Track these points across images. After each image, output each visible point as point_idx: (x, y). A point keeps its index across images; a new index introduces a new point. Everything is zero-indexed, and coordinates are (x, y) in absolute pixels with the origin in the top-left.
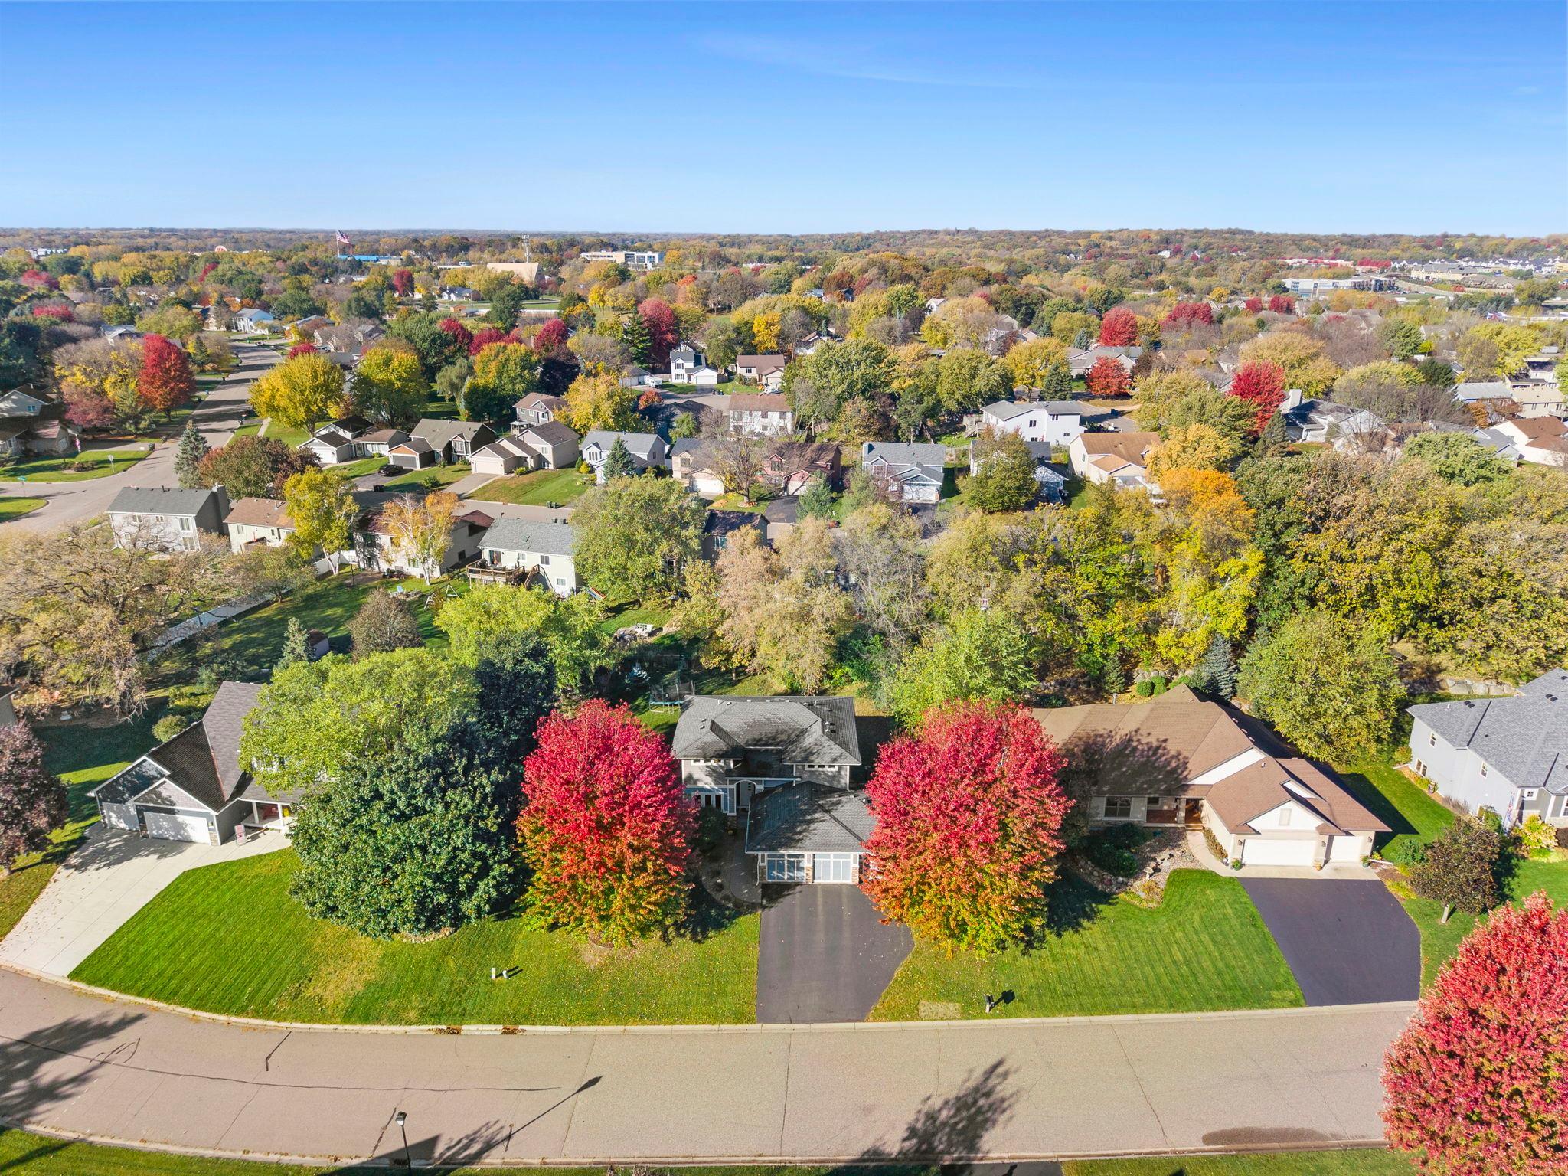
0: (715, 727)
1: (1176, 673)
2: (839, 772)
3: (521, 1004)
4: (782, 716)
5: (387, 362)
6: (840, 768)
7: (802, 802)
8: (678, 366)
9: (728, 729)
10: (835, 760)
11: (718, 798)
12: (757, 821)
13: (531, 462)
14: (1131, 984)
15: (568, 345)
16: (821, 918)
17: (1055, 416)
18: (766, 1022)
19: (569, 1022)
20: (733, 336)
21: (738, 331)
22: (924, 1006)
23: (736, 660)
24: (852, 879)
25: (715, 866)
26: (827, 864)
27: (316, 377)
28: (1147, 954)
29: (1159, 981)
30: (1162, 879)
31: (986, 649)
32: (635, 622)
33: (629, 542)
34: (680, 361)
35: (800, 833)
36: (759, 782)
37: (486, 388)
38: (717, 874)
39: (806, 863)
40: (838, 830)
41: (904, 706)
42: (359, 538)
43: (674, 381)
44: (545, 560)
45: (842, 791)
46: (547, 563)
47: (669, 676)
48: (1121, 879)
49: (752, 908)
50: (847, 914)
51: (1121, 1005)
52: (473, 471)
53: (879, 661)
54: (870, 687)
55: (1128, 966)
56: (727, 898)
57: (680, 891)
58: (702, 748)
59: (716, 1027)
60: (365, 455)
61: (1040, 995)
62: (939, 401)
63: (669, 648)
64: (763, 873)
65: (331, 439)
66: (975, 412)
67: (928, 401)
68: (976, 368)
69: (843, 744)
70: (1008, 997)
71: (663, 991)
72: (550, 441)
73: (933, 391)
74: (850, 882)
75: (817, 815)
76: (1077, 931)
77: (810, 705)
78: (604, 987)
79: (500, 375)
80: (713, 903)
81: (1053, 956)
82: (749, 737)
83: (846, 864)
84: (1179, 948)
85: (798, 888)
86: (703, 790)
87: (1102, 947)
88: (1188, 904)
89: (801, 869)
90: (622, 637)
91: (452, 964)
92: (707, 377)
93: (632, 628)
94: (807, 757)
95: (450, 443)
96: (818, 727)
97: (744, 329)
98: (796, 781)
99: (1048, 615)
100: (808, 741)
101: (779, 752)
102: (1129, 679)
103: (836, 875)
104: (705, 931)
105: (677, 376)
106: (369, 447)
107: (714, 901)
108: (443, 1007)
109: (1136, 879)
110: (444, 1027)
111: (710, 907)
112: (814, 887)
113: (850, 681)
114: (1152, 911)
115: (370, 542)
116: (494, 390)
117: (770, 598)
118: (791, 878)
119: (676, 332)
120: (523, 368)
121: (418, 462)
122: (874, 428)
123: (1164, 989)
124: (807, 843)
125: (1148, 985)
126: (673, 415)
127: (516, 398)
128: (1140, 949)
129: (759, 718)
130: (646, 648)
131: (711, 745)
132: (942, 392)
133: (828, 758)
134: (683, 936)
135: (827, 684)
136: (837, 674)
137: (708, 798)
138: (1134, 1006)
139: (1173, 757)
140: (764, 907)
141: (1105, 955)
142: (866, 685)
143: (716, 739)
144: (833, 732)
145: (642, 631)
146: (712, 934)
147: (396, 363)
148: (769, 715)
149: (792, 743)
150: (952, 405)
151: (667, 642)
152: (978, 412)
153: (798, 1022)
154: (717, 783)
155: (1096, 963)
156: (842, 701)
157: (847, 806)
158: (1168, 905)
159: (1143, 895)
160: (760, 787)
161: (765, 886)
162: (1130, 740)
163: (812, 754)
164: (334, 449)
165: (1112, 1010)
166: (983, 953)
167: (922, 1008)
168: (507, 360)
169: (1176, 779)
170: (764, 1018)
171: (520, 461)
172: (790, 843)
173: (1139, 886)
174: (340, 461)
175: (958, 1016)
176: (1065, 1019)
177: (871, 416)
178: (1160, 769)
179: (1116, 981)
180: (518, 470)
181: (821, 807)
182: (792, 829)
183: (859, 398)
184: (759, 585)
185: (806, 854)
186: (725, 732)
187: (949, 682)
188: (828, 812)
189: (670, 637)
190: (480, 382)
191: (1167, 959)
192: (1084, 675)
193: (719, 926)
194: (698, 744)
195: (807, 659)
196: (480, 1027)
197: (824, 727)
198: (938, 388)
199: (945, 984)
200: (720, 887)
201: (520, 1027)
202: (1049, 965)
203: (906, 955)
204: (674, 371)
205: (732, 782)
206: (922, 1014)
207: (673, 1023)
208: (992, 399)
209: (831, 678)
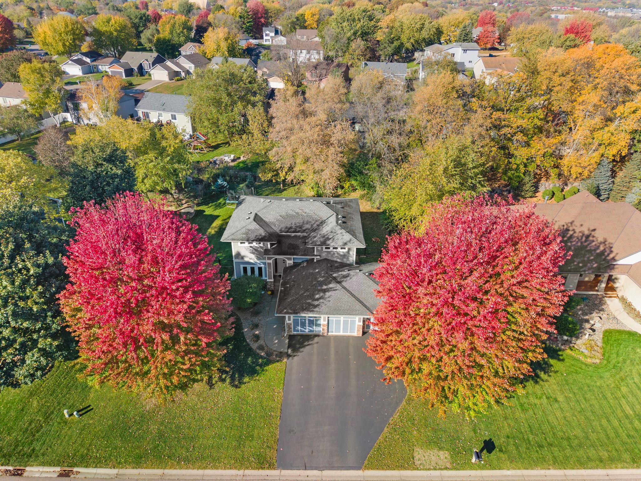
0: (257, 219)
1: (566, 185)
2: (348, 252)
3: (82, 445)
4: (307, 211)
5: (108, 21)
6: (349, 249)
7: (320, 273)
8: (267, 35)
9: (267, 220)
10: (346, 244)
11: (260, 269)
12: (286, 289)
13: (183, 74)
14: (593, 436)
15: (209, 18)
16: (333, 366)
17: (465, 51)
18: (285, 468)
19: (118, 465)
20: (295, 20)
21: (297, 19)
22: (419, 454)
23: (282, 175)
24: (357, 332)
25: (256, 320)
26: (338, 322)
27: (67, 26)
28: (601, 407)
29: (617, 435)
30: (598, 337)
31: (458, 163)
32: (224, 154)
33: (218, 103)
34: (268, 32)
35: (318, 299)
36: (290, 259)
37: (165, 39)
38: (256, 326)
39: (323, 321)
40: (347, 297)
41: (394, 204)
42: (70, 105)
43: (265, 43)
44: (174, 117)
45: (349, 266)
46: (175, 119)
47: (241, 185)
48: (565, 338)
49: (281, 355)
50: (353, 363)
51: (589, 459)
52: (153, 79)
53: (375, 175)
54: (368, 193)
55: (587, 418)
56: (261, 348)
57: (213, 355)
58: (246, 234)
59: (241, 472)
60: (98, 71)
61: (517, 446)
62: (402, 44)
63: (243, 169)
64: (290, 328)
65: (79, 62)
66: (421, 51)
67: (396, 43)
68: (423, 24)
69: (352, 232)
70: (489, 446)
71: (201, 434)
72: (193, 63)
73: (399, 38)
74: (355, 334)
75: (331, 286)
76: (536, 382)
77: (328, 203)
78: (154, 428)
79: (171, 33)
80: (250, 352)
81: (521, 405)
82: (283, 225)
83: (353, 322)
84: (628, 402)
85: (316, 339)
86: (249, 263)
87: (561, 398)
88: (624, 361)
89: (319, 325)
90: (215, 162)
91: (35, 404)
92: (282, 40)
93: (221, 157)
94: (325, 242)
95: (141, 64)
96: (333, 219)
97: (300, 18)
98: (316, 259)
99: (492, 144)
100: (325, 230)
101: (305, 238)
102: (536, 187)
103: (345, 329)
104: (241, 376)
105: (266, 40)
106: (100, 67)
107: (251, 349)
108: (17, 446)
109: (577, 338)
110: (11, 468)
111: (247, 356)
112: (328, 338)
113: (355, 190)
114: (596, 367)
115: (77, 108)
116: (169, 41)
117: (301, 128)
118: (311, 331)
119: (267, 18)
120: (184, 29)
121: (124, 74)
122: (367, 57)
123: (624, 443)
124: (323, 308)
125: (609, 438)
126: (260, 52)
127: (181, 46)
128: (594, 402)
129: (291, 212)
130: (228, 168)
131: (253, 231)
132: (404, 39)
133: (340, 243)
134: (223, 380)
135: (340, 192)
136: (347, 185)
137: (253, 269)
138: (601, 461)
139: (601, 243)
140: (289, 356)
141: (564, 405)
142: (365, 192)
143: (258, 227)
144: (344, 223)
145: (228, 159)
146: (246, 379)
147: (113, 22)
148: (298, 210)
149: (314, 230)
150: (408, 45)
151: (241, 165)
152: (422, 50)
153: (312, 468)
154: (258, 258)
155: (559, 414)
156: (351, 201)
157: (354, 279)
158: (609, 362)
159: (586, 352)
160: (290, 262)
161: (291, 337)
162: (568, 230)
163: (328, 239)
164: (80, 67)
165: (582, 464)
166: (472, 413)
167: (417, 456)
168: (175, 23)
169: (605, 259)
170: (284, 464)
171: (177, 74)
172: (309, 308)
173: (581, 343)
174: (84, 73)
175: (448, 465)
176: (543, 472)
177: (366, 50)
178: (590, 251)
179: (578, 432)
180: (176, 78)
181: (335, 278)
182: (312, 297)
183: (359, 40)
184: (295, 121)
185: (322, 316)
186: (265, 222)
187: (431, 186)
188: (339, 283)
189: (244, 162)
190: (161, 36)
191: (620, 414)
192: (506, 186)
193: (253, 372)
194: (244, 230)
195: (327, 172)
196: (41, 469)
197: (338, 219)
198: (402, 36)
199: (434, 430)
200: (257, 337)
201: (75, 469)
202: (519, 414)
203: (401, 401)
204: (265, 38)
205: (269, 259)
206: (417, 463)
207: (205, 468)
208: (430, 43)
209: (342, 188)
